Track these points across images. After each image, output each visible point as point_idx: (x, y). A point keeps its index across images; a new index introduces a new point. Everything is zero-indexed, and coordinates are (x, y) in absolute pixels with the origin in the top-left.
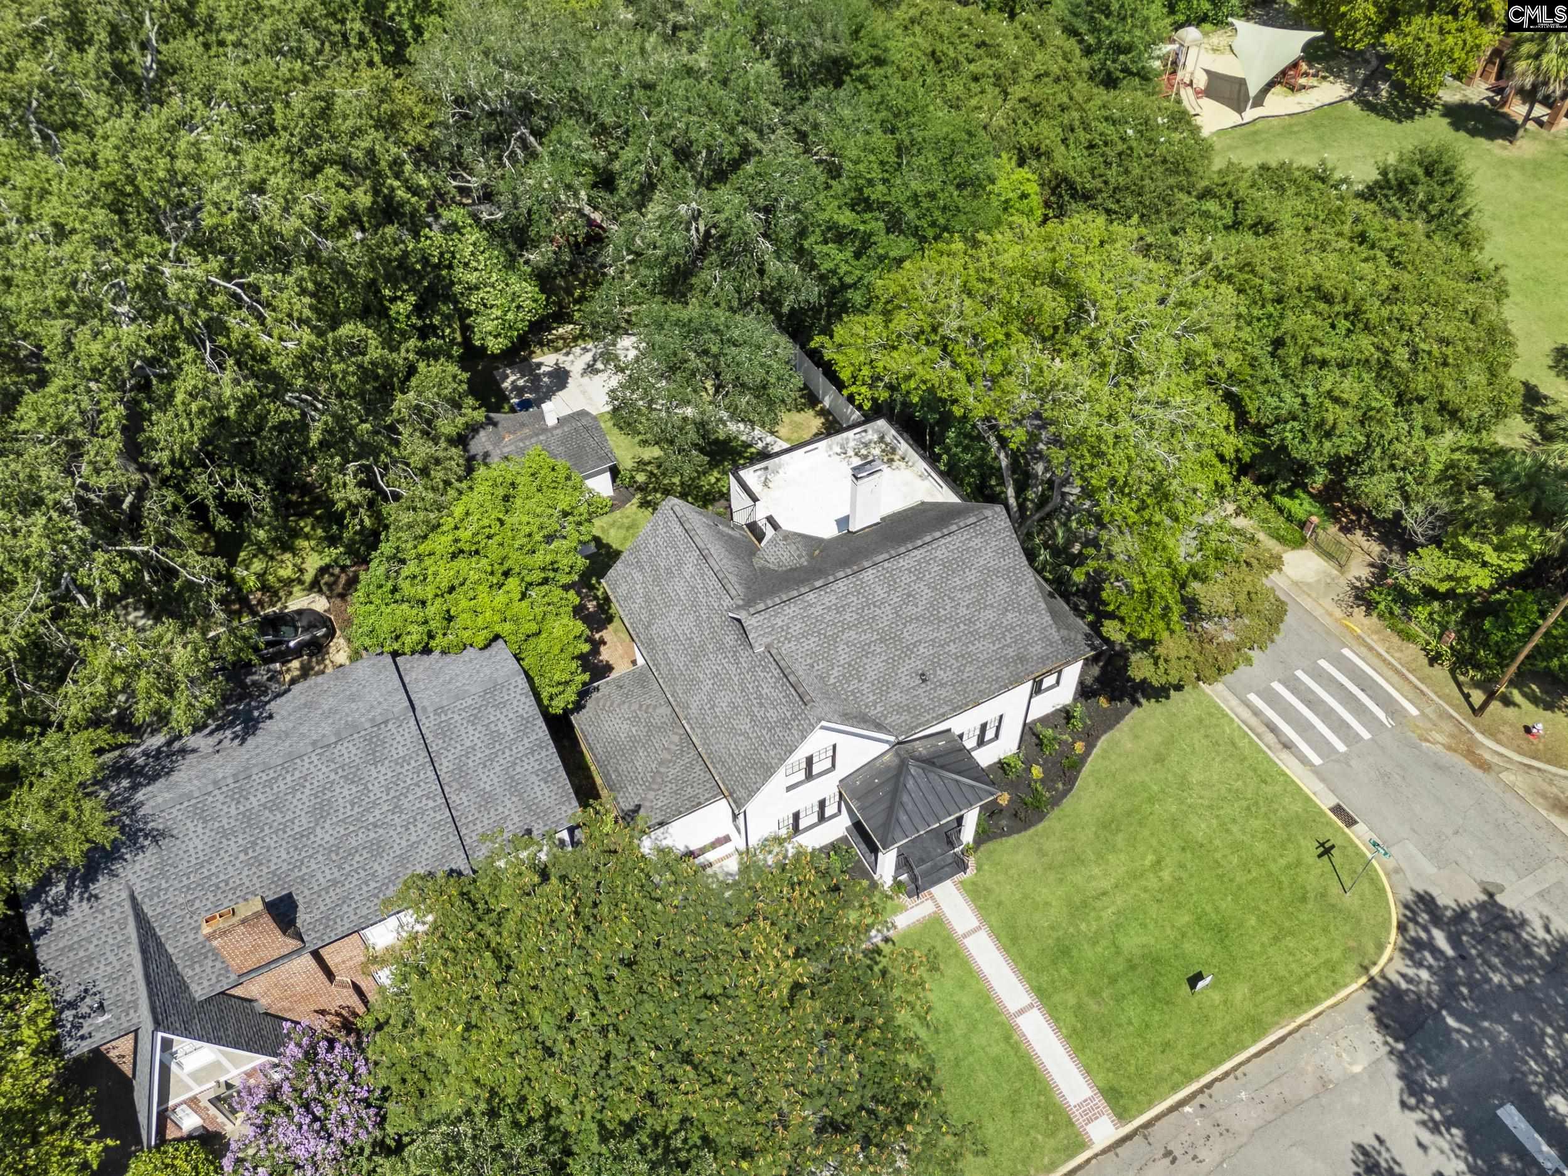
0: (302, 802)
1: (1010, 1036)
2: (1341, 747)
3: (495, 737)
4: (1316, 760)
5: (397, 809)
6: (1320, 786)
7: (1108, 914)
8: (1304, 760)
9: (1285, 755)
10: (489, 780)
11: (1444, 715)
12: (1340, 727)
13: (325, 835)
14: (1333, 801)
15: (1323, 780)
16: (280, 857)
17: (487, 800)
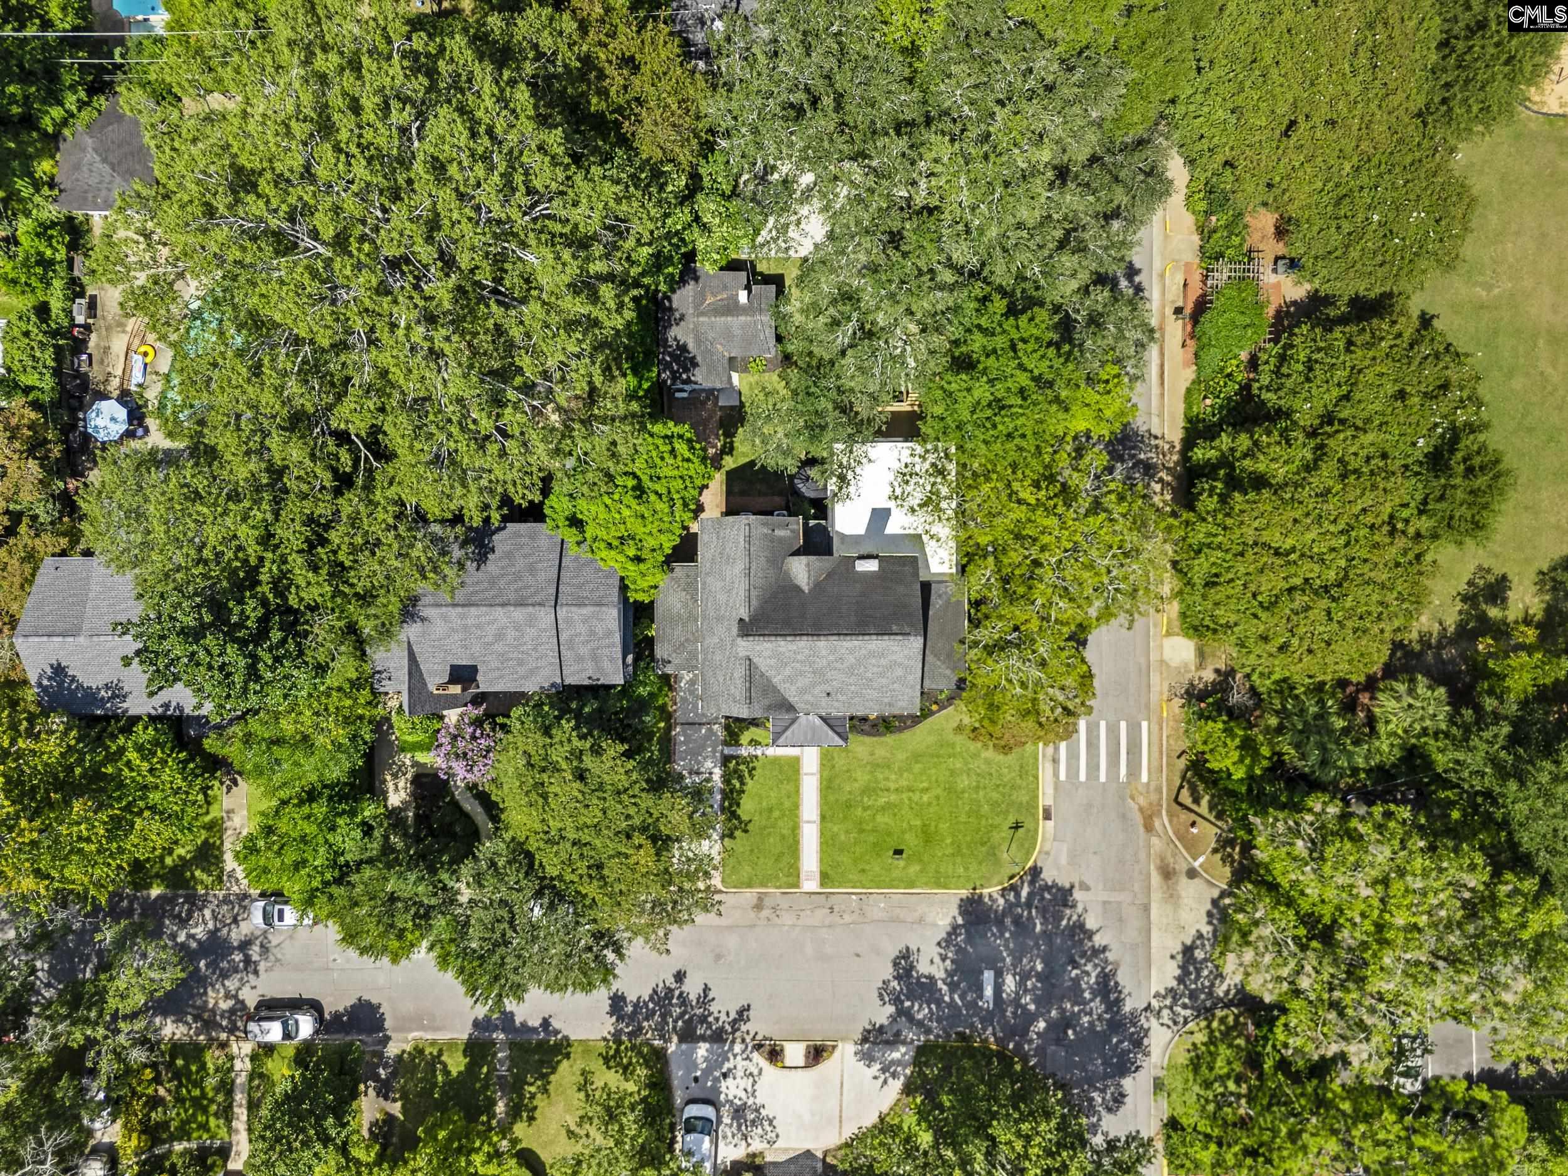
0: (491, 630)
1: (795, 829)
2: (1083, 777)
3: (592, 633)
4: (1063, 776)
5: (535, 649)
6: (1050, 791)
7: (882, 801)
8: (1056, 774)
9: (1049, 766)
10: (584, 651)
11: (1159, 790)
12: (1093, 767)
13: (499, 647)
14: (1049, 802)
15: (1056, 789)
16: (476, 649)
17: (580, 659)
